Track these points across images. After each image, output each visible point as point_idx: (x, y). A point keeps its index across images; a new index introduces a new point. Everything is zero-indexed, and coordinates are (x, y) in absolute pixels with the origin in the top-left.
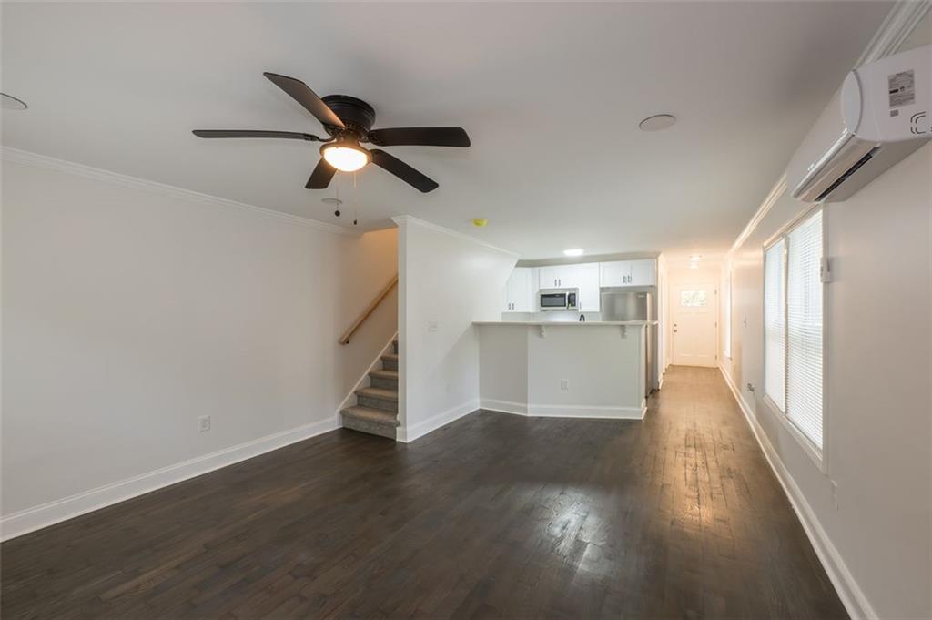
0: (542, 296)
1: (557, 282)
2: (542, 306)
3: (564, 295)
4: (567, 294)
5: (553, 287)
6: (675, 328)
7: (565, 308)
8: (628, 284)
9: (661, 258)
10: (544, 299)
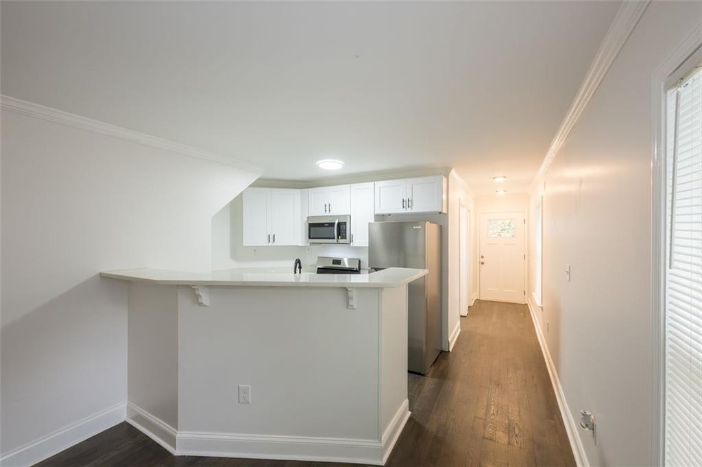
0: (311, 225)
1: (327, 207)
2: (310, 238)
3: (332, 225)
4: (337, 222)
5: (323, 214)
6: (482, 260)
7: (335, 241)
8: (409, 210)
9: (453, 173)
10: (312, 229)
